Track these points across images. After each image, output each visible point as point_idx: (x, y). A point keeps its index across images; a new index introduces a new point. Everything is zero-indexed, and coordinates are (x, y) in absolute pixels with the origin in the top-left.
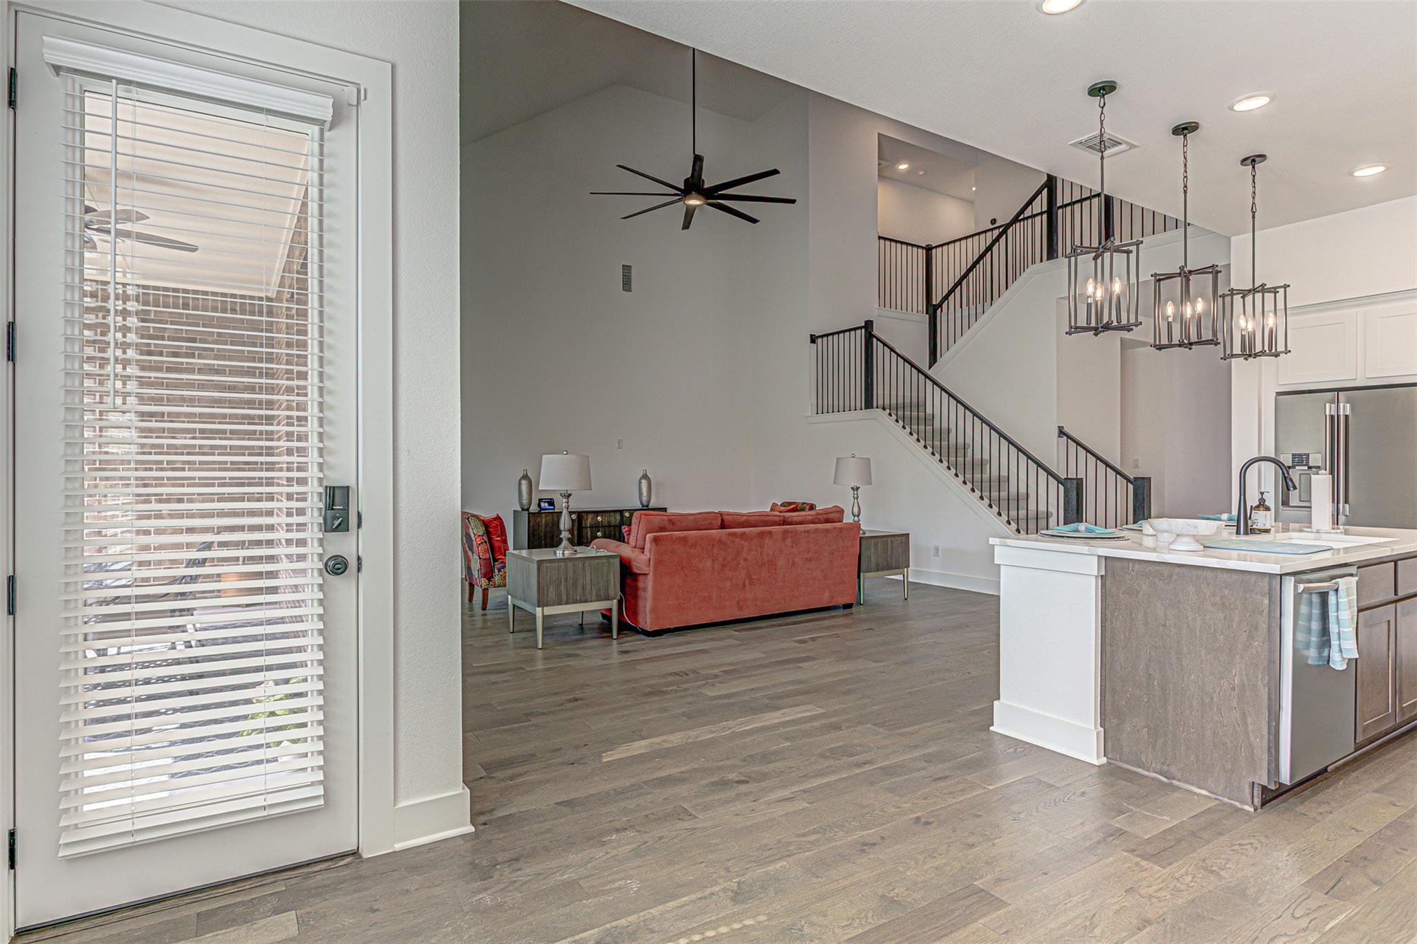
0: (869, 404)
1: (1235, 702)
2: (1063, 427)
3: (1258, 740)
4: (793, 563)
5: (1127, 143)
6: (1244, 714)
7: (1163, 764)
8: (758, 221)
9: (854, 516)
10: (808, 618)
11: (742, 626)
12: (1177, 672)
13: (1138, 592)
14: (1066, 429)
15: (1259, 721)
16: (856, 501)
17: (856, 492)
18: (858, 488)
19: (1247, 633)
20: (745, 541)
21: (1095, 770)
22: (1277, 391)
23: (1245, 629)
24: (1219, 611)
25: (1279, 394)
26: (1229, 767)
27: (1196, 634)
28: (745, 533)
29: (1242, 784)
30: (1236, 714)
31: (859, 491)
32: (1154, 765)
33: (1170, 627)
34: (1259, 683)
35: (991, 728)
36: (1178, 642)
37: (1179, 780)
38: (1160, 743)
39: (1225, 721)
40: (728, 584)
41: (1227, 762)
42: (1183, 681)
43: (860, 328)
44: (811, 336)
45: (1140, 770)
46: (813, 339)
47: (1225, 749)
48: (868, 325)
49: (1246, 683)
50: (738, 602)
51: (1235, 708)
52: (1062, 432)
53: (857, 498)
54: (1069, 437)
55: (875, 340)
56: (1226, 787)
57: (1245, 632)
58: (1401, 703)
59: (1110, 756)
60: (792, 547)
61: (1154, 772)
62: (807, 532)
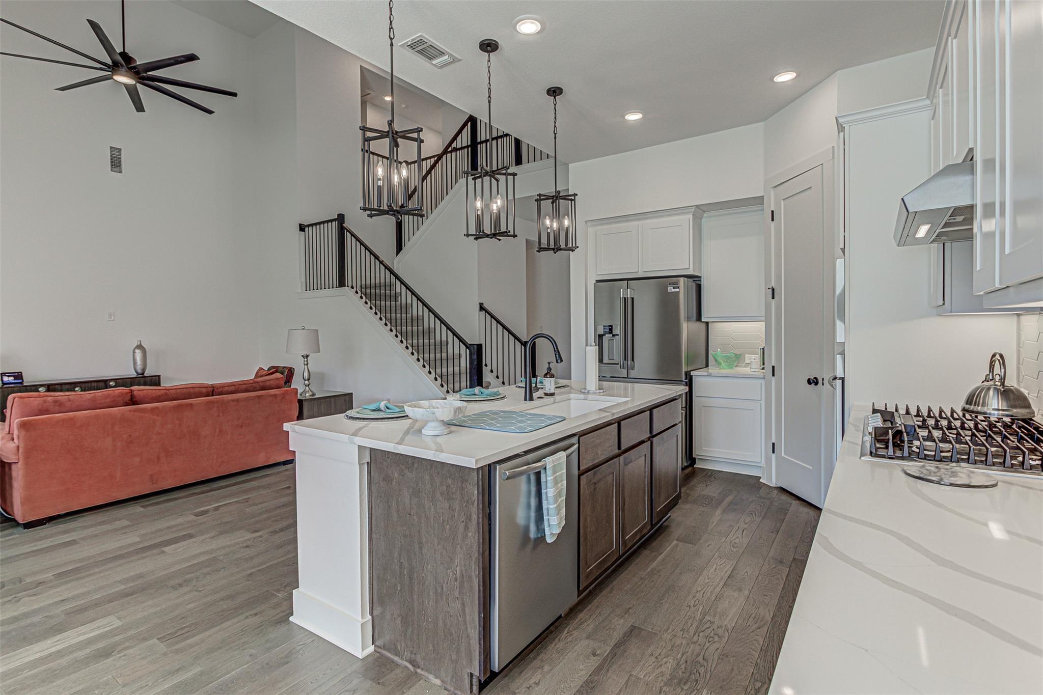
0: (342, 283)
1: (457, 593)
2: (483, 304)
3: (472, 631)
4: (221, 431)
5: (450, 55)
6: (463, 604)
7: (412, 652)
8: (214, 112)
9: (305, 380)
10: (228, 483)
11: (149, 500)
12: (419, 561)
13: (392, 480)
14: (485, 306)
15: (473, 612)
16: (306, 367)
17: (306, 360)
18: (307, 356)
19: (464, 524)
20: (158, 416)
21: (359, 664)
22: (597, 279)
23: (463, 520)
24: (446, 501)
25: (598, 281)
26: (454, 657)
27: (431, 523)
28: (157, 408)
29: (463, 674)
30: (458, 605)
31: (309, 358)
32: (405, 654)
33: (414, 516)
34: (473, 574)
35: (291, 619)
36: (419, 532)
37: (422, 669)
38: (410, 630)
39: (452, 611)
40: (137, 459)
41: (453, 652)
42: (423, 570)
43: (335, 220)
44: (300, 225)
45: (396, 659)
46: (302, 228)
47: (451, 638)
48: (341, 218)
49: (464, 574)
50: (151, 476)
51: (457, 598)
52: (482, 308)
53: (307, 365)
54: (487, 311)
55: (345, 231)
56: (453, 676)
57: (463, 522)
58: (623, 537)
59: (377, 643)
60: (219, 416)
61: (406, 660)
62: (238, 400)
